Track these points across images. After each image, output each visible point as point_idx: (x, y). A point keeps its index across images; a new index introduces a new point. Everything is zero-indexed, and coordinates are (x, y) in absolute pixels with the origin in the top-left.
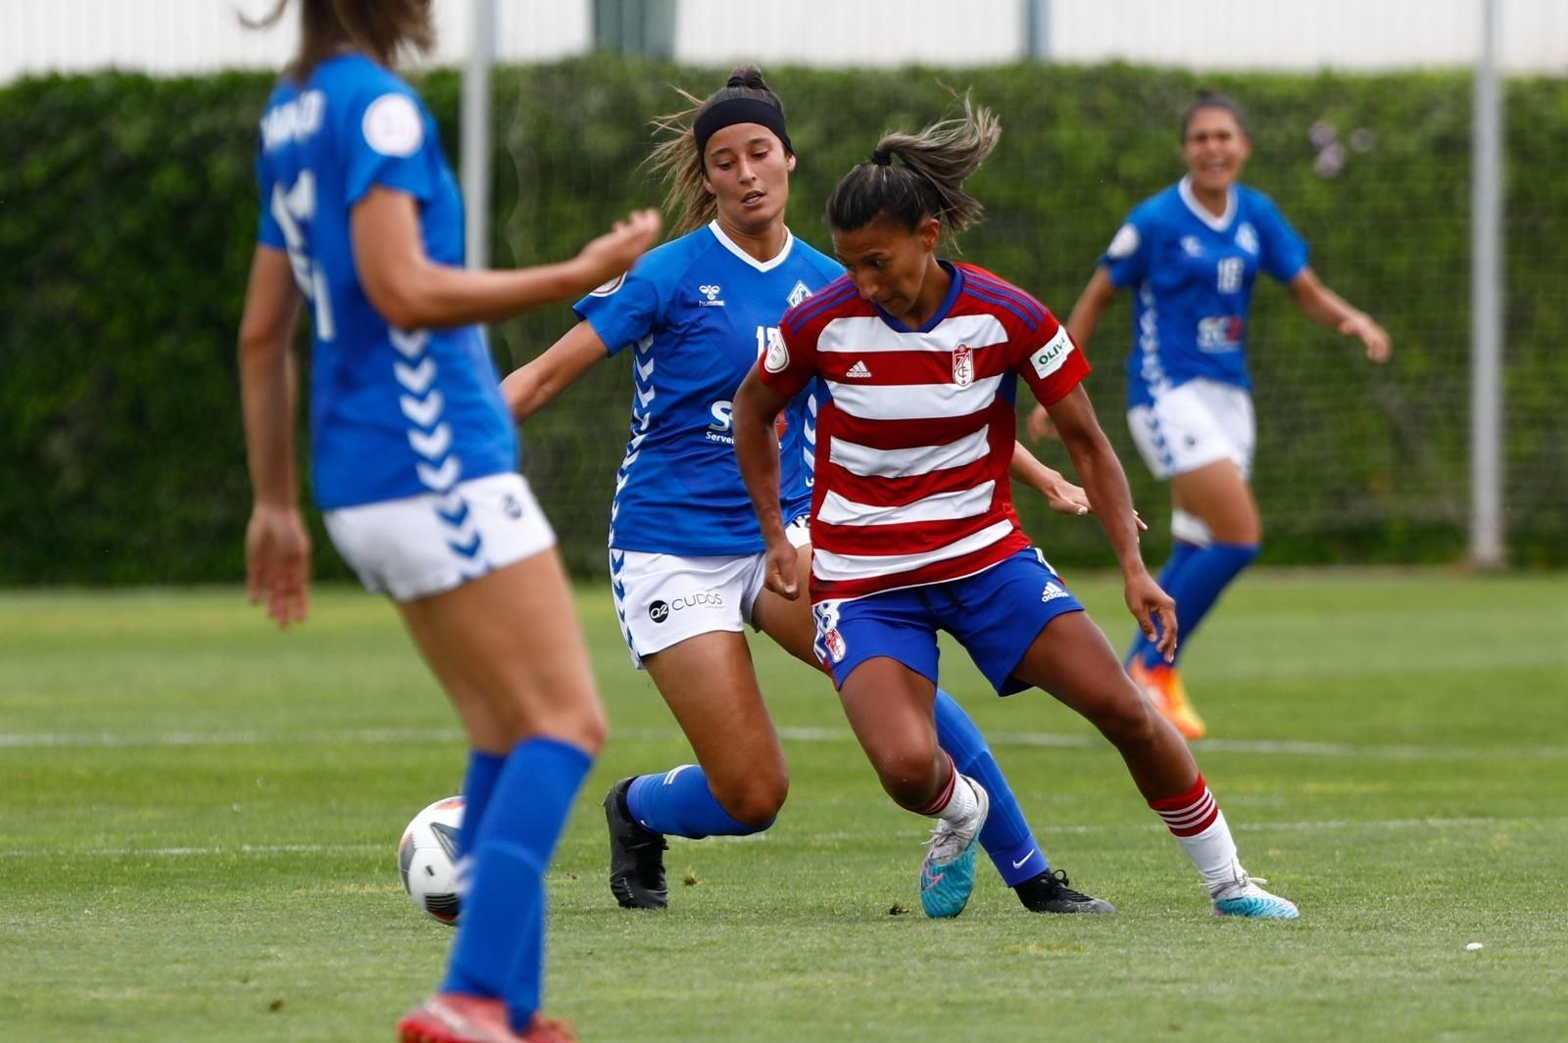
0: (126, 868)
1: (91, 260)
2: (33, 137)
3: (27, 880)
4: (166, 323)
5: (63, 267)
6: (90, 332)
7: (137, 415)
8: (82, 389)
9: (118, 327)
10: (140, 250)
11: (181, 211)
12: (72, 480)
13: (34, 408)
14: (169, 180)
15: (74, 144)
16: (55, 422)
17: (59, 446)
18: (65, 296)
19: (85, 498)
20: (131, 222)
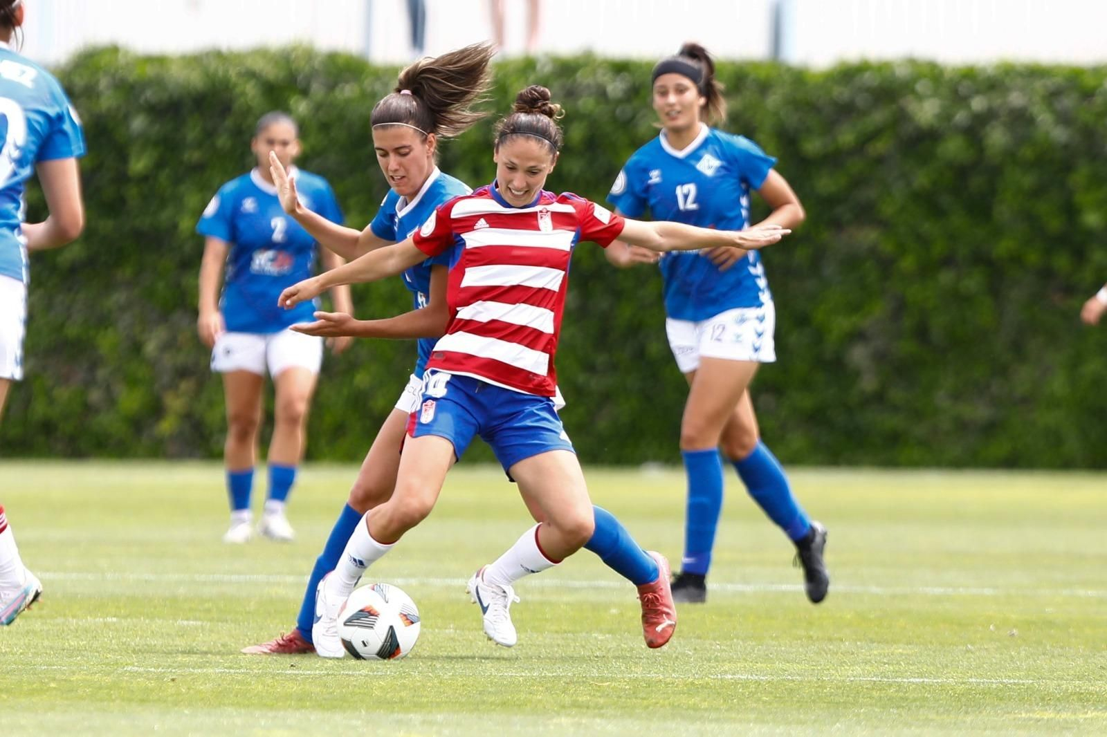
0: (874, 693)
1: (888, 209)
2: (846, 110)
3: (795, 699)
4: (948, 261)
5: (867, 214)
6: (886, 265)
7: (922, 333)
8: (879, 310)
9: (908, 263)
10: (928, 202)
11: (962, 172)
12: (868, 383)
13: (841, 324)
14: (953, 148)
15: (879, 117)
16: (858, 336)
17: (859, 355)
18: (868, 236)
19: (879, 398)
20: (922, 179)
